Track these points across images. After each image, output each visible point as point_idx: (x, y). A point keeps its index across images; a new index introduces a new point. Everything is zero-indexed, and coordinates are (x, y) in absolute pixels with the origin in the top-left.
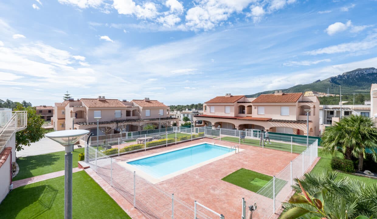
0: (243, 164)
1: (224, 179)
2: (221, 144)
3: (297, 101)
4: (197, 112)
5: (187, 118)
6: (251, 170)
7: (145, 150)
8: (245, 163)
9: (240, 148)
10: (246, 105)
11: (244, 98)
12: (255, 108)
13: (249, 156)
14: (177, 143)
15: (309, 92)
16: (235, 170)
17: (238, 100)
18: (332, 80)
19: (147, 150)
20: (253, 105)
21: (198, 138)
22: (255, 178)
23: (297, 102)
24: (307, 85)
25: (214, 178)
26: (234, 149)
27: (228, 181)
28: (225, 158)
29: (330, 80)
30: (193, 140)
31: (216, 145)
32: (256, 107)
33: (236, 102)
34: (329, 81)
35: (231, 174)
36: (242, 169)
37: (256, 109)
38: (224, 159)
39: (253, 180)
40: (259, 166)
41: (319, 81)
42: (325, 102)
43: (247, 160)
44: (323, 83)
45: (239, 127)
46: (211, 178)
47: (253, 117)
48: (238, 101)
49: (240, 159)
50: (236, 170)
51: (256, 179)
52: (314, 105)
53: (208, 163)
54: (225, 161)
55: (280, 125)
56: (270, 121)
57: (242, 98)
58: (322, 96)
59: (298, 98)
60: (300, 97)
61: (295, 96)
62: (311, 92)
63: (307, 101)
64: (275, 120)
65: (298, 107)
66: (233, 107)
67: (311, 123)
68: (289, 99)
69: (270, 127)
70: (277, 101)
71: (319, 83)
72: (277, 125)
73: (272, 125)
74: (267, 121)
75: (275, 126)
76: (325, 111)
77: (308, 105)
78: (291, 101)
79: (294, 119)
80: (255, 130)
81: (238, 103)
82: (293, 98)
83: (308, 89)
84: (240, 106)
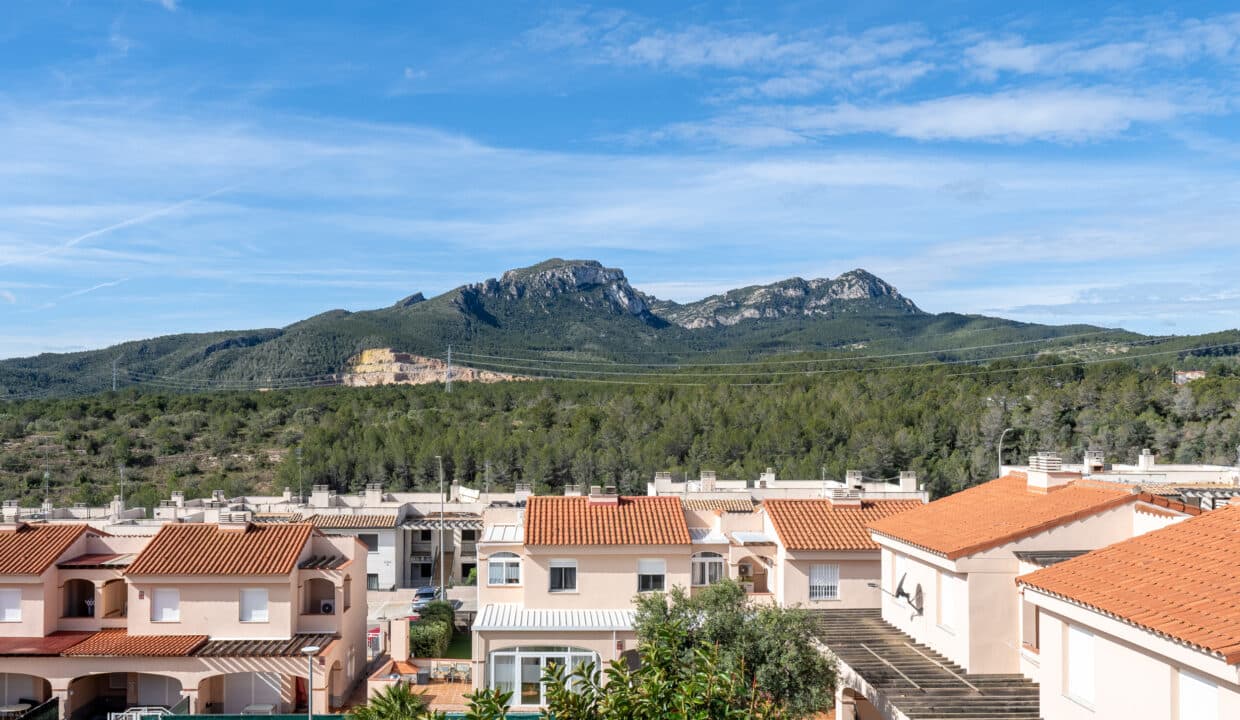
3: (292, 566)
10: (99, 580)
11: (88, 536)
12: (141, 596)
15: (378, 353)
17: (60, 553)
18: (466, 301)
20: (134, 584)
23: (295, 568)
29: (460, 298)
32: (147, 591)
33: (53, 566)
34: (456, 302)
37: (147, 601)
41: (419, 297)
42: (431, 427)
44: (434, 311)
45: (69, 689)
47: (131, 633)
48: (61, 559)
52: (346, 572)
55: (238, 667)
56: (202, 655)
57: (77, 537)
58: (429, 378)
59: (299, 553)
60: (303, 546)
61: (289, 538)
62: (387, 354)
63: (329, 556)
64: (217, 648)
65: (299, 587)
66: (42, 593)
67: (335, 642)
68: (268, 555)
69: (201, 679)
70: (226, 567)
71: (418, 310)
72: (228, 668)
73: (209, 669)
74: (192, 653)
75: (222, 670)
76: (405, 531)
77: (330, 578)
78: (274, 570)
79: (285, 635)
80: (146, 714)
81: (61, 567)
82: (282, 550)
83: (373, 337)
84: (70, 582)
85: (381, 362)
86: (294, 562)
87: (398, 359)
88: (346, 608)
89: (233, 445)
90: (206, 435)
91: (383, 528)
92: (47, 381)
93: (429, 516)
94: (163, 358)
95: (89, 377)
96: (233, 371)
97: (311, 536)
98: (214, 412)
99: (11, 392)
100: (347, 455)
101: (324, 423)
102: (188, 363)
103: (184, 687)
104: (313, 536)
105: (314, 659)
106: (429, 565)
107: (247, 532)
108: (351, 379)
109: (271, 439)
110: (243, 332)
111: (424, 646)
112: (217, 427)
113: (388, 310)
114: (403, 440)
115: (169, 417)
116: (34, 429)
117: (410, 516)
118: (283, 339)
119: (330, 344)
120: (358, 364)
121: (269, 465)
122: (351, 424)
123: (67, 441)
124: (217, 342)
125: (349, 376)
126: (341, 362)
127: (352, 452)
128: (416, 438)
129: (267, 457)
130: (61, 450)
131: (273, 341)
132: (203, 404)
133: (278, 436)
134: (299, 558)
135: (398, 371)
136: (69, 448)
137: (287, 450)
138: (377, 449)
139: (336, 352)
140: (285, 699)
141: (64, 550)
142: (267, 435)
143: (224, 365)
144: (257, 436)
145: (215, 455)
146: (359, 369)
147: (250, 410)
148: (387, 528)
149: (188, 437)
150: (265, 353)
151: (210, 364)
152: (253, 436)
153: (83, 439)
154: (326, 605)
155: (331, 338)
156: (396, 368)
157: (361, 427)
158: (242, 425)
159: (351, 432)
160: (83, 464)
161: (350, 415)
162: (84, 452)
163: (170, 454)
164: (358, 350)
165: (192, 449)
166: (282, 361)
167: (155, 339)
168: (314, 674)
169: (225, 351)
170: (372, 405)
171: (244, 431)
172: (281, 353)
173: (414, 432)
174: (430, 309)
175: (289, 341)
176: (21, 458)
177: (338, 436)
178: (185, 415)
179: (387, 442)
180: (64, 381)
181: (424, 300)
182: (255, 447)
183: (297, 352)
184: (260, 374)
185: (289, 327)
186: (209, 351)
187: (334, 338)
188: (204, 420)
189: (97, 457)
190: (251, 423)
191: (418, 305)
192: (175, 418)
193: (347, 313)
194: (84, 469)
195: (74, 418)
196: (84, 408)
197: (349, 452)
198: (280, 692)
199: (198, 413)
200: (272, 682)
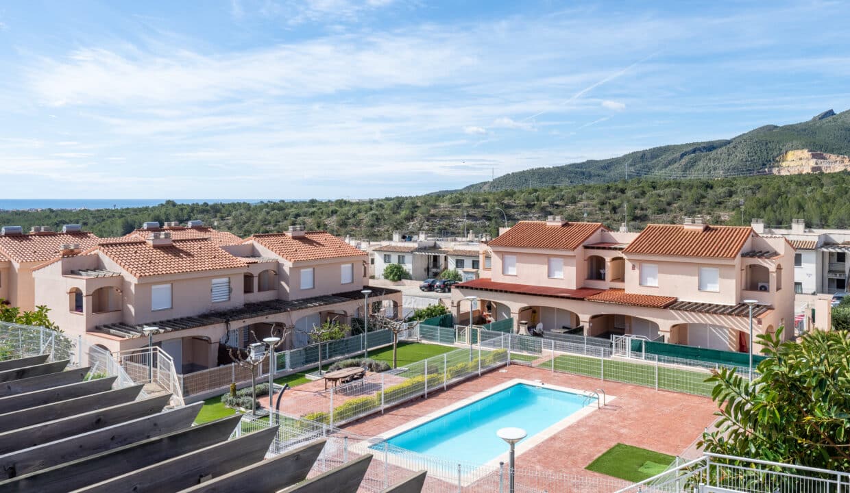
0: (620, 435)
1: (590, 468)
2: (557, 384)
3: (737, 253)
4: (435, 247)
5: (399, 268)
6: (637, 446)
7: (380, 411)
8: (623, 431)
9: (608, 394)
10: (608, 256)
11: (602, 231)
12: (634, 268)
13: (629, 414)
14: (450, 387)
15: (799, 153)
16: (606, 447)
17: (585, 239)
19: (387, 410)
20: (629, 260)
21: (494, 365)
22: (646, 461)
23: (739, 256)
24: (792, 126)
25: (571, 468)
26: (594, 398)
27: (599, 471)
28: (578, 422)
30: (483, 374)
31: (546, 386)
32: (637, 265)
33: (581, 246)
35: (600, 458)
36: (619, 445)
37: (637, 271)
38: (579, 424)
39: (642, 465)
40: (651, 437)
41: (831, 113)
42: (841, 197)
43: (627, 423)
44: (843, 122)
45: (590, 322)
46: (566, 467)
47: (628, 291)
48: (586, 243)
49: (611, 423)
50: (609, 449)
51: (648, 462)
52: (778, 263)
53: (547, 437)
54: (582, 429)
55: (696, 319)
56: (672, 309)
57: (595, 231)
58: (838, 168)
59: (742, 246)
60: (745, 241)
61: (734, 236)
62: (806, 153)
63: (764, 251)
64: (683, 306)
65: (742, 270)
66: (574, 261)
67: (769, 311)
68: (719, 246)
69: (672, 325)
70: (689, 251)
71: (830, 122)
72: (690, 319)
73: (678, 319)
74: (666, 307)
75: (685, 320)
76: (823, 252)
77: (765, 265)
78: (723, 255)
79: (732, 302)
80: (635, 338)
81: (586, 247)
82: (729, 243)
83: (795, 142)
84: (592, 258)
85: (801, 159)
86: (738, 251)
87: (814, 156)
88: (778, 289)
89: (697, 209)
90: (680, 203)
91: (806, 249)
92: (590, 176)
93: (843, 244)
94: (654, 161)
95: (612, 174)
96: (698, 167)
97: (750, 236)
98: (685, 189)
99: (571, 182)
100: (776, 216)
101: (759, 195)
102: (670, 163)
103: (661, 329)
104: (753, 236)
105: (753, 319)
106: (844, 280)
107: (704, 231)
108: (779, 171)
109: (723, 206)
110: (704, 143)
111: (843, 322)
112: (687, 198)
113: (807, 123)
114: (819, 205)
115: (658, 192)
116: (581, 199)
117: (828, 244)
118: (731, 145)
119: (763, 148)
120: (783, 161)
121: (721, 222)
122: (779, 195)
123: (599, 206)
124: (687, 150)
125: (777, 169)
126: (771, 160)
127: (780, 214)
128: (829, 204)
129: (720, 217)
130: (596, 211)
131: (724, 148)
132: (678, 185)
133: (726, 203)
134: (742, 249)
135: (814, 165)
136: (600, 209)
137: (733, 213)
138: (799, 212)
139: (768, 153)
140: (731, 348)
141: (587, 237)
142: (720, 203)
143: (692, 164)
144: (713, 204)
145: (685, 215)
146: (784, 164)
147: (709, 189)
148: (808, 249)
149: (669, 204)
150: (719, 156)
151: (683, 164)
152: (710, 204)
153: (608, 204)
154: (763, 286)
155: (764, 144)
156: (812, 163)
157: (786, 197)
158: (703, 197)
159: (779, 200)
160: (608, 219)
161: (778, 189)
162: (609, 212)
163: (658, 214)
164: (784, 151)
165: (671, 211)
166: (730, 160)
167: (650, 150)
168: (753, 331)
169: (693, 155)
170: (794, 184)
171: (704, 200)
172: (729, 155)
173: (828, 201)
174: (840, 120)
175: (734, 147)
176: (574, 214)
177: (770, 203)
178: (667, 190)
179: (806, 208)
180: (599, 176)
181: (835, 114)
182: (712, 210)
183: (740, 155)
184: (715, 169)
185: (734, 139)
186: (682, 156)
187: (767, 144)
188: (678, 193)
189: (616, 215)
190: (709, 196)
191: (830, 118)
192: (662, 192)
193: (776, 127)
194: (609, 221)
195: (603, 193)
196: (609, 188)
197: (777, 214)
198: (727, 343)
199: (675, 189)
200: (722, 336)
